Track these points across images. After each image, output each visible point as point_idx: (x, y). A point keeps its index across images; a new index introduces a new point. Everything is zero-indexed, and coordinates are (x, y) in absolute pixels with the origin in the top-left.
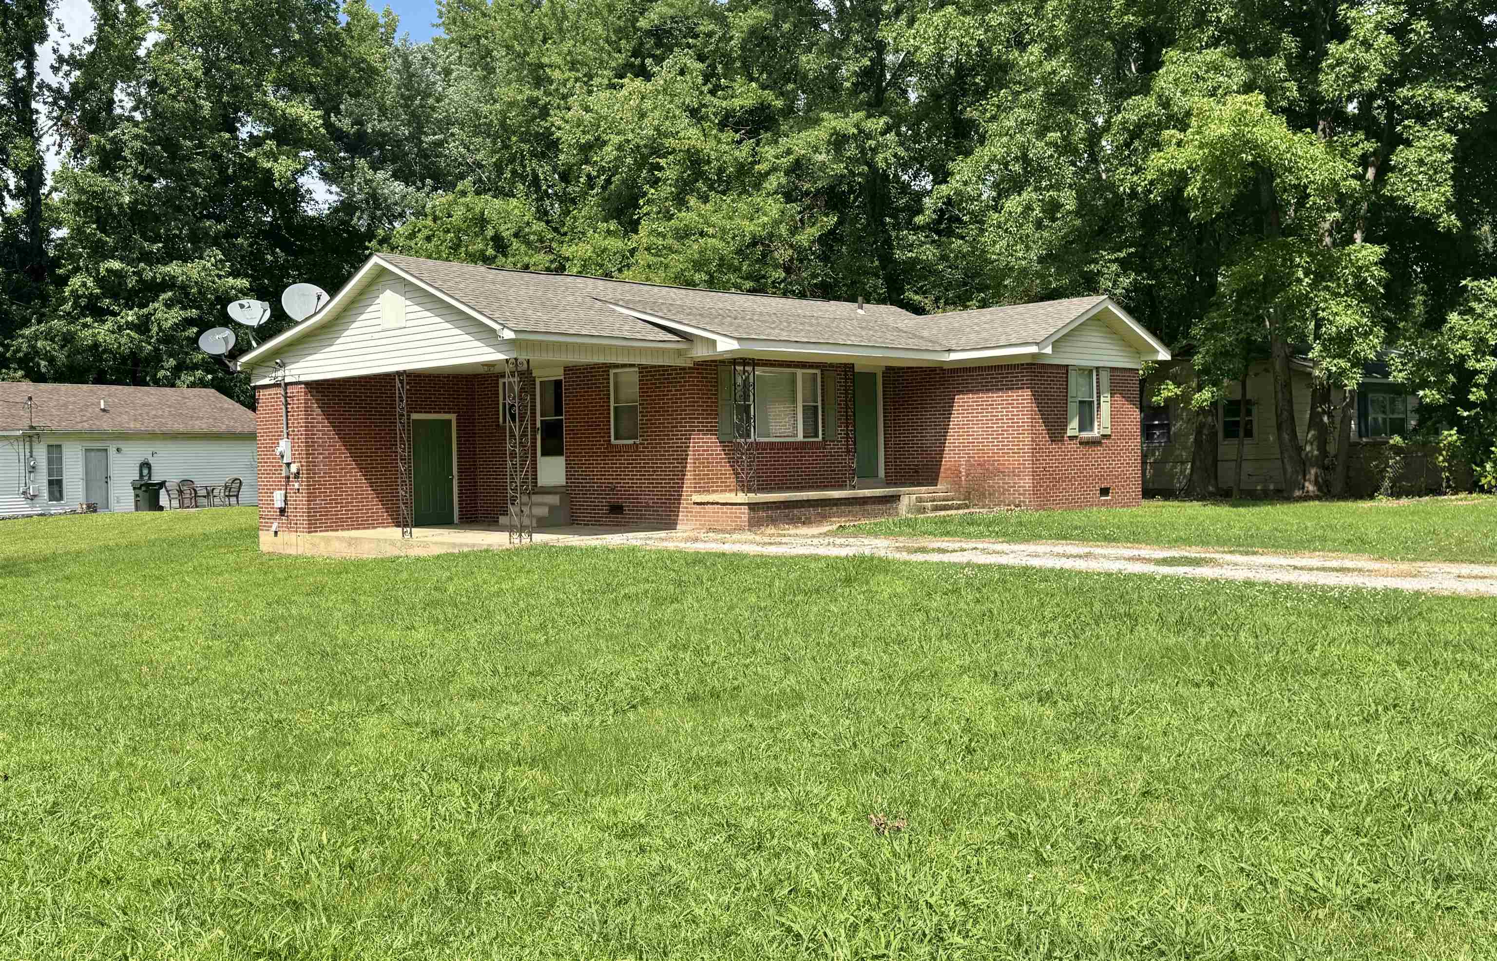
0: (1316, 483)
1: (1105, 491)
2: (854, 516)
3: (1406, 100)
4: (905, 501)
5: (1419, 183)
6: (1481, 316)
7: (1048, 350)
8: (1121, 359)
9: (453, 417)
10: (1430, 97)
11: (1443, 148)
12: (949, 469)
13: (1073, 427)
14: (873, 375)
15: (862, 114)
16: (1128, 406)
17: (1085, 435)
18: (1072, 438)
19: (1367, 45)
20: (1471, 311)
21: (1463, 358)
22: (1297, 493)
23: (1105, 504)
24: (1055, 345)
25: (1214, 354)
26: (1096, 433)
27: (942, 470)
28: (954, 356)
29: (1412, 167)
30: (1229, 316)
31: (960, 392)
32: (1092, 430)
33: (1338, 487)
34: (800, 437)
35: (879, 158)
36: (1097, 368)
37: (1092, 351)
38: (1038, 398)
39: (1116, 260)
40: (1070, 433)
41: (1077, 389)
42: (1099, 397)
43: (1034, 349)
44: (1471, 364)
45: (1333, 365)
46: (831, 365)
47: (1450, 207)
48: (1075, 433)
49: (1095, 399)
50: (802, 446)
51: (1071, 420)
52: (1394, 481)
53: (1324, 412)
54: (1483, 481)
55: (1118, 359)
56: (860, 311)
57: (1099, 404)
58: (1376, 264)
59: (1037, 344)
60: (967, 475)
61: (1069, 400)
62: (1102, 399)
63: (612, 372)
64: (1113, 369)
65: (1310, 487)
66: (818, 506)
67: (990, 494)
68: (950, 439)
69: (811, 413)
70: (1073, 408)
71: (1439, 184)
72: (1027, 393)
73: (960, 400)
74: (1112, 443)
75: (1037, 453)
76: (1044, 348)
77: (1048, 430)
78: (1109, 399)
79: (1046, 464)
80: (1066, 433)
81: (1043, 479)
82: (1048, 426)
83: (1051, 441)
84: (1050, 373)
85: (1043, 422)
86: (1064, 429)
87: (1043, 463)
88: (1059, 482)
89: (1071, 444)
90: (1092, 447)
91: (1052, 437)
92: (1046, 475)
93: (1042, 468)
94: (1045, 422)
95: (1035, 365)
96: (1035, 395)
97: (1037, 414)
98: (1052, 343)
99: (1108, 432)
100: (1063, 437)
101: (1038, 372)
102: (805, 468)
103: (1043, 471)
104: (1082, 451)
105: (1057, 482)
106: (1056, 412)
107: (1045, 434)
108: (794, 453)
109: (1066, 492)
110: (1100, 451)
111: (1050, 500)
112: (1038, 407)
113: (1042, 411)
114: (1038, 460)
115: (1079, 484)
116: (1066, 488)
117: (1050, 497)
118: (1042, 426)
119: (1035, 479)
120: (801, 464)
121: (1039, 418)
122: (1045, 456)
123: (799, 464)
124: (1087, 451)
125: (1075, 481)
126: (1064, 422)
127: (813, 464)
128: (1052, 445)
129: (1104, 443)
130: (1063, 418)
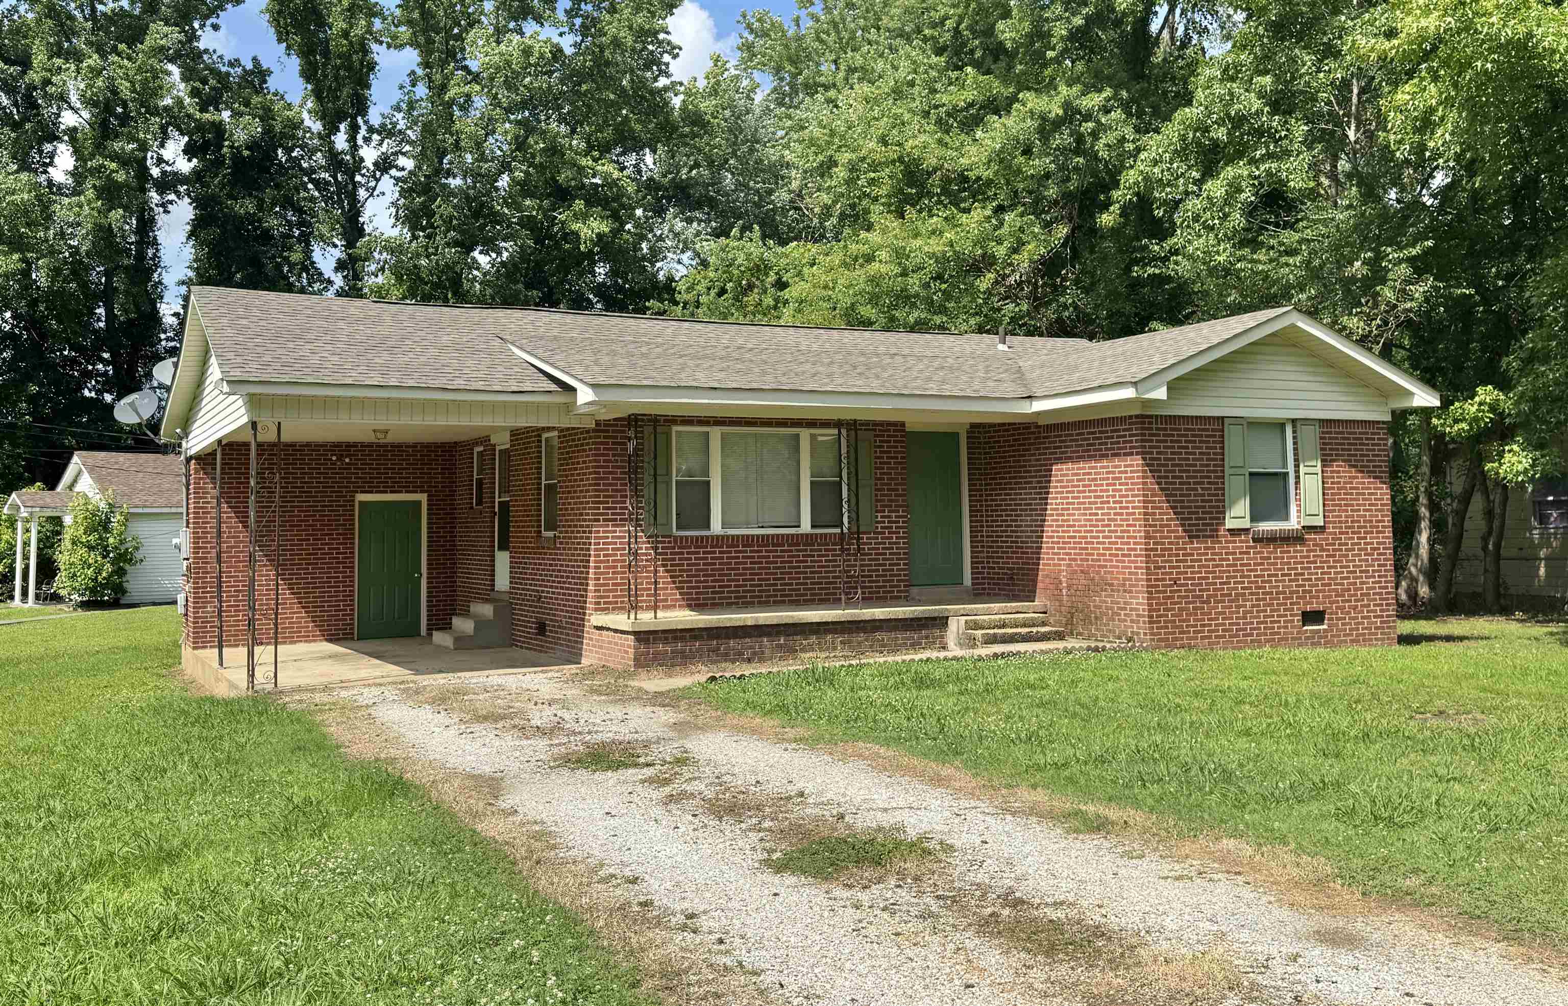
1: (1313, 617)
2: (852, 648)
4: (955, 626)
7: (1161, 393)
8: (1349, 406)
9: (423, 498)
12: (1047, 576)
13: (1238, 515)
14: (955, 436)
15: (1076, 89)
16: (1362, 481)
17: (1267, 526)
18: (1237, 532)
24: (1172, 387)
25: (1534, 400)
26: (1293, 523)
27: (1040, 578)
28: (1038, 406)
30: (1555, 337)
31: (1059, 460)
32: (1286, 518)
34: (806, 526)
35: (1100, 145)
36: (1294, 421)
37: (1277, 394)
38: (1153, 466)
39: (1411, 260)
40: (1230, 524)
42: (1297, 466)
43: (1129, 393)
46: (867, 423)
48: (1246, 523)
49: (1291, 469)
50: (808, 539)
51: (1234, 502)
55: (1332, 405)
56: (1001, 347)
57: (1298, 477)
59: (1135, 384)
60: (1069, 587)
61: (1227, 471)
62: (1302, 470)
63: (545, 435)
64: (1326, 423)
66: (778, 634)
67: (1096, 618)
68: (1048, 532)
69: (825, 495)
70: (1236, 484)
72: (1137, 461)
73: (1061, 474)
74: (1327, 539)
75: (1159, 556)
76: (1148, 391)
77: (1182, 519)
78: (1319, 469)
79: (1177, 573)
80: (1224, 524)
81: (1173, 597)
82: (1183, 513)
83: (1189, 537)
84: (1186, 429)
85: (1172, 508)
86: (1219, 518)
87: (1172, 573)
88: (1208, 602)
89: (1235, 542)
90: (1282, 546)
91: (1192, 531)
92: (1180, 591)
93: (1170, 580)
94: (1176, 507)
95: (1151, 417)
96: (1153, 465)
97: (1156, 496)
98: (1168, 383)
99: (1319, 521)
100: (1217, 530)
101: (1157, 429)
102: (811, 572)
103: (1171, 586)
104: (1259, 553)
105: (1204, 602)
106: (1200, 491)
107: (1176, 525)
108: (791, 551)
109: (1223, 619)
110: (1302, 551)
111: (1189, 632)
112: (1159, 483)
113: (1168, 489)
114: (1159, 568)
115: (1253, 606)
116: (1225, 613)
117: (1187, 626)
118: (1169, 514)
119: (1153, 598)
120: (805, 567)
121: (1162, 502)
122: (1177, 561)
123: (799, 567)
124: (1271, 553)
125: (1244, 601)
126: (1218, 507)
127: (828, 566)
128: (1192, 543)
129: (1310, 540)
130: (1217, 501)
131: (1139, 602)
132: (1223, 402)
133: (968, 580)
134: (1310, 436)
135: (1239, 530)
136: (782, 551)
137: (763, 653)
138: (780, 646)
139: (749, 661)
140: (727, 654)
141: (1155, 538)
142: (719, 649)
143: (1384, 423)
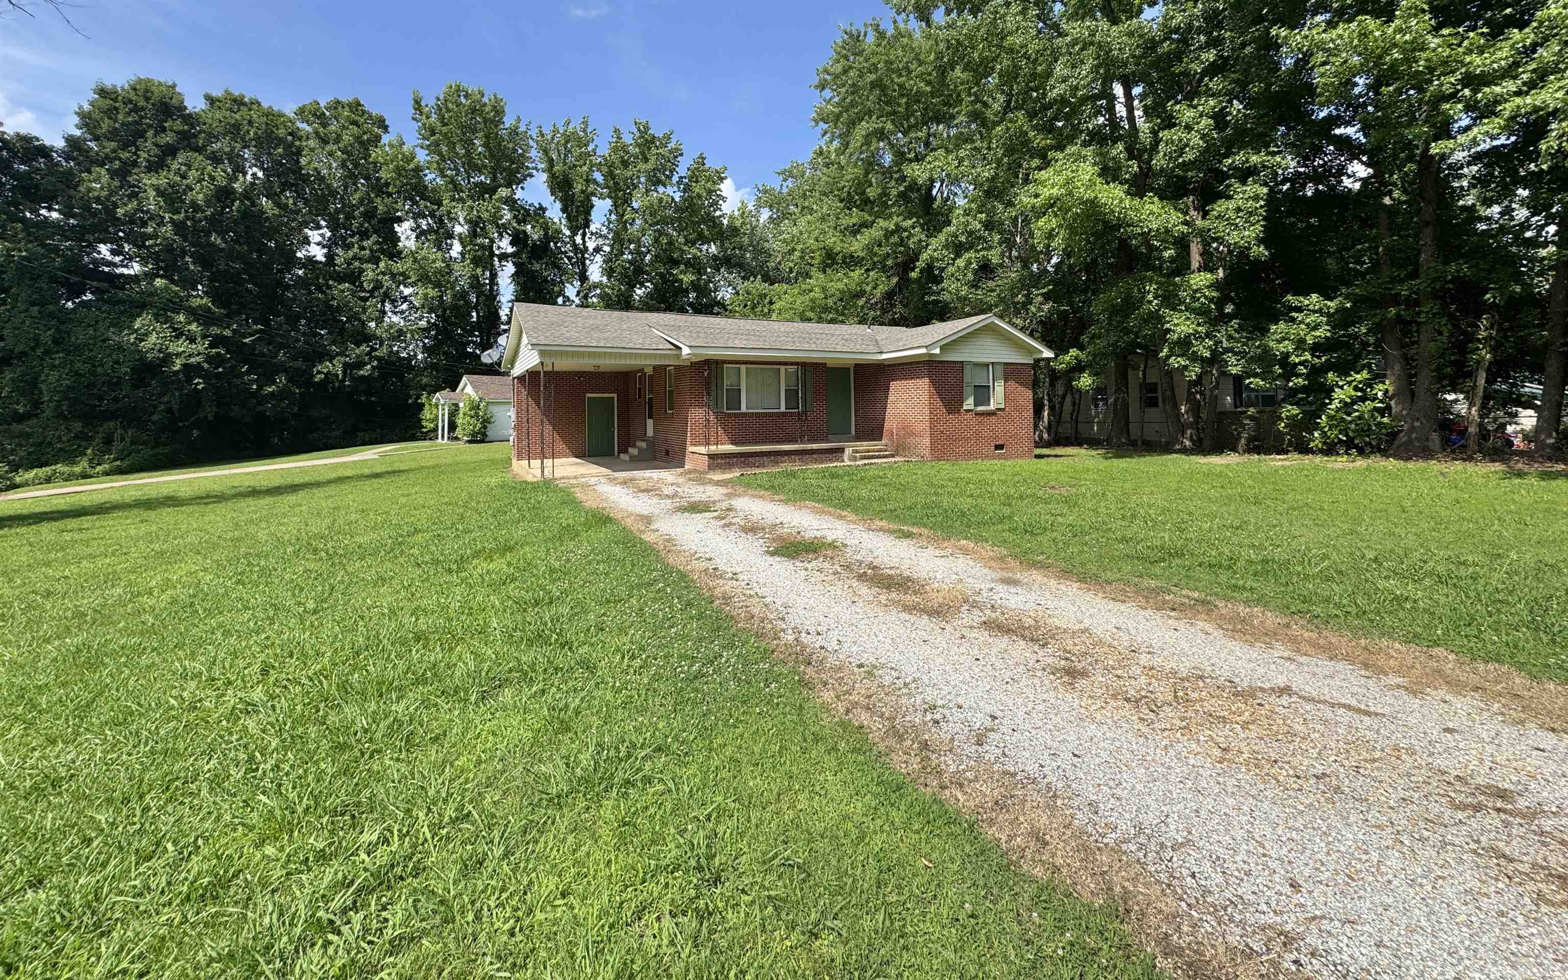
0: (1191, 440)
1: (999, 447)
2: (803, 462)
3: (1230, 167)
4: (848, 451)
5: (1236, 225)
6: (1301, 322)
7: (937, 351)
8: (1016, 357)
9: (615, 395)
10: (1247, 161)
11: (1256, 198)
12: (887, 430)
13: (969, 403)
14: (848, 369)
15: (901, 218)
16: (1021, 389)
17: (981, 408)
18: (968, 411)
19: (1188, 128)
20: (1293, 320)
21: (1287, 355)
22: (1178, 447)
23: (1000, 457)
24: (942, 348)
25: (1095, 355)
26: (992, 407)
27: (884, 431)
28: (884, 356)
29: (1232, 214)
30: (1103, 328)
31: (892, 380)
33: (1207, 443)
34: (783, 409)
35: (911, 242)
37: (986, 351)
38: (934, 383)
39: (1043, 294)
40: (965, 407)
41: (971, 378)
42: (994, 383)
43: (924, 351)
44: (1295, 359)
45: (1176, 362)
46: (810, 363)
47: (1260, 241)
48: (972, 407)
49: (991, 384)
50: (784, 414)
52: (1250, 440)
53: (1197, 392)
54: (1312, 445)
55: (1009, 356)
56: (869, 330)
57: (994, 387)
58: (1208, 287)
59: (926, 347)
60: (897, 435)
61: (965, 385)
62: (996, 384)
63: (668, 368)
64: (1006, 364)
65: (1188, 443)
66: (771, 455)
67: (908, 448)
68: (888, 411)
69: (791, 395)
71: (1253, 225)
72: (927, 380)
73: (894, 385)
74: (1006, 414)
75: (935, 421)
76: (932, 350)
77: (945, 405)
78: (1003, 384)
79: (943, 429)
80: (963, 407)
81: (941, 439)
82: (946, 403)
83: (948, 413)
84: (948, 367)
85: (941, 399)
86: (961, 405)
87: (940, 429)
89: (967, 415)
90: (986, 417)
91: (949, 410)
92: (944, 436)
94: (943, 400)
95: (932, 361)
97: (934, 395)
98: (940, 347)
99: (1002, 406)
100: (960, 410)
101: (935, 366)
102: (785, 429)
103: (940, 434)
104: (977, 420)
105: (954, 441)
106: (953, 394)
107: (942, 408)
108: (776, 419)
109: (962, 448)
110: (995, 419)
111: (947, 454)
112: (935, 389)
113: (939, 392)
114: (935, 426)
115: (974, 443)
116: (962, 446)
117: (947, 451)
118: (939, 402)
119: (933, 440)
120: (782, 427)
121: (937, 398)
122: (943, 423)
123: (780, 427)
124: (982, 420)
125: (970, 440)
126: (961, 400)
127: (792, 426)
128: (949, 415)
129: (999, 414)
130: (960, 397)
131: (927, 441)
132: (963, 355)
133: (853, 432)
134: (999, 370)
136: (772, 419)
139: (758, 467)
140: (748, 464)
141: (934, 414)
142: (745, 462)
143: (1030, 364)
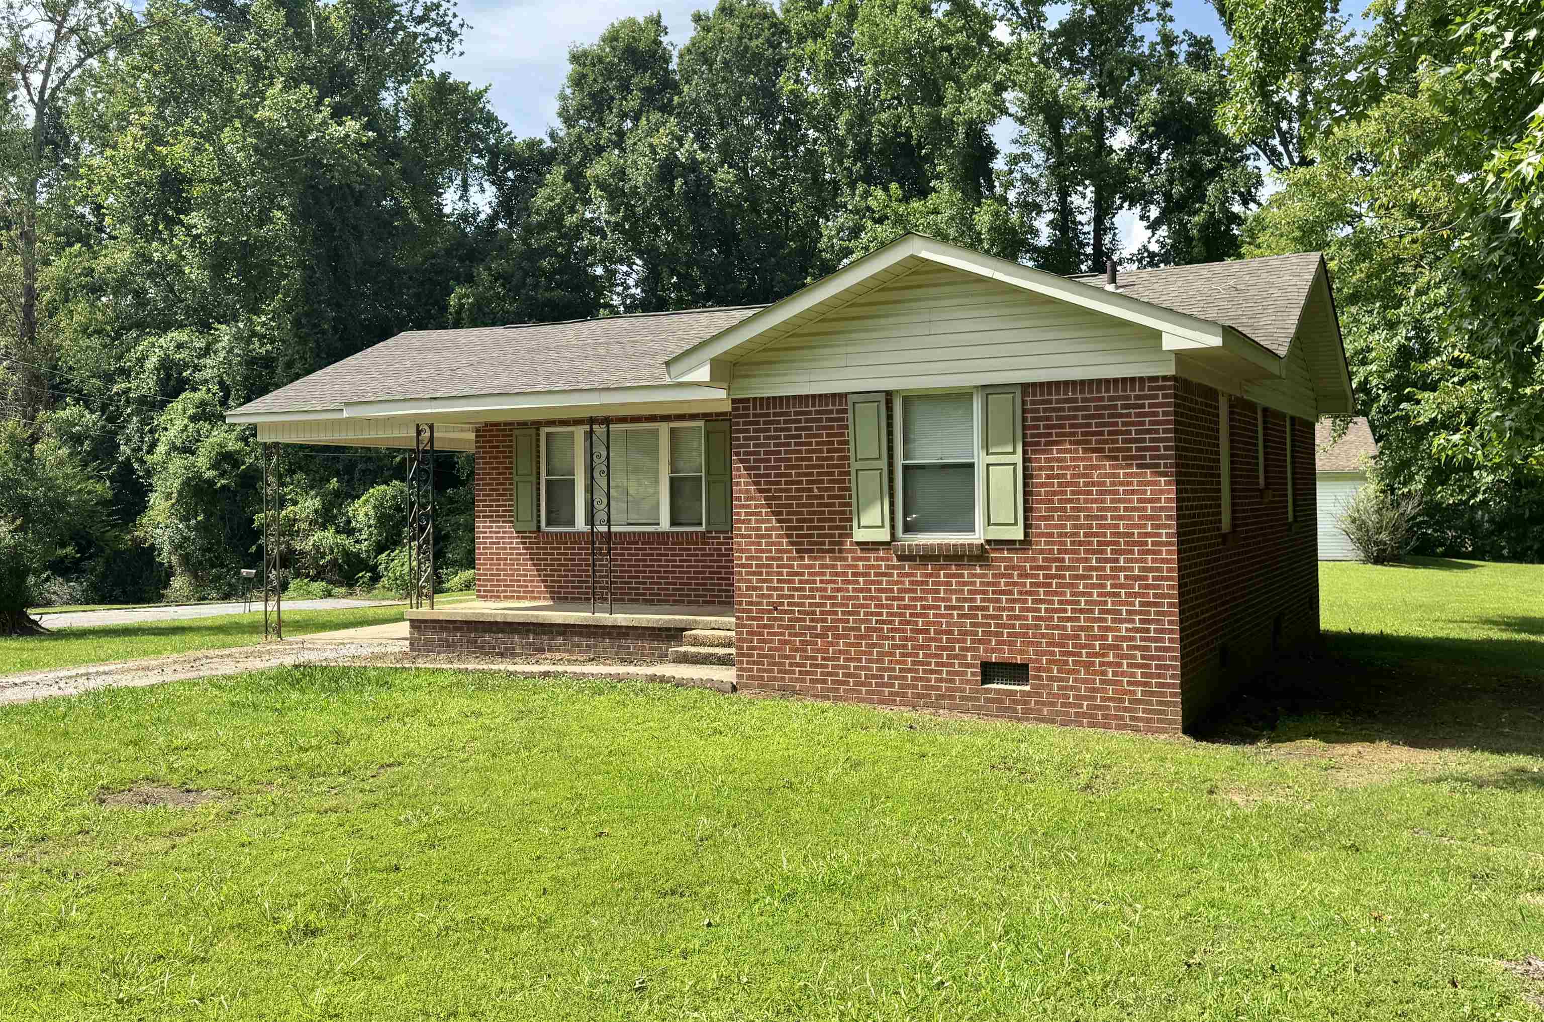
1: (1003, 670)
7: (702, 374)
13: (873, 523)
17: (930, 538)
18: (870, 547)
26: (977, 536)
32: (972, 529)
34: (664, 524)
36: (984, 388)
40: (860, 535)
48: (884, 535)
51: (865, 506)
70: (867, 481)
74: (1034, 559)
75: (754, 573)
76: (682, 374)
77: (788, 528)
78: (1018, 458)
79: (779, 596)
80: (850, 535)
81: (772, 626)
82: (790, 521)
83: (798, 551)
84: (797, 414)
85: (774, 513)
86: (844, 528)
87: (771, 596)
88: (823, 636)
89: (868, 559)
90: (948, 567)
91: (802, 543)
92: (782, 619)
93: (768, 604)
94: (780, 513)
95: (747, 400)
96: (748, 461)
97: (752, 499)
98: (712, 360)
99: (1017, 533)
100: (841, 543)
101: (755, 415)
102: (665, 572)
103: (769, 612)
104: (908, 575)
105: (817, 636)
106: (816, 492)
107: (778, 536)
108: (645, 549)
109: (846, 660)
110: (985, 576)
111: (793, 672)
112: (756, 483)
113: (769, 491)
114: (754, 589)
115: (895, 646)
116: (848, 652)
117: (791, 665)
118: (769, 521)
119: (745, 626)
120: (659, 566)
121: (762, 506)
122: (779, 581)
123: (653, 566)
124: (930, 575)
125: (880, 638)
126: (844, 512)
127: (682, 567)
128: (802, 558)
129: (1003, 559)
130: (841, 504)
132: (850, 373)
135: (874, 543)
136: (636, 549)
137: (514, 649)
138: (530, 644)
139: (502, 655)
140: (483, 647)
141: (749, 551)
142: (476, 642)
143: (1165, 378)
